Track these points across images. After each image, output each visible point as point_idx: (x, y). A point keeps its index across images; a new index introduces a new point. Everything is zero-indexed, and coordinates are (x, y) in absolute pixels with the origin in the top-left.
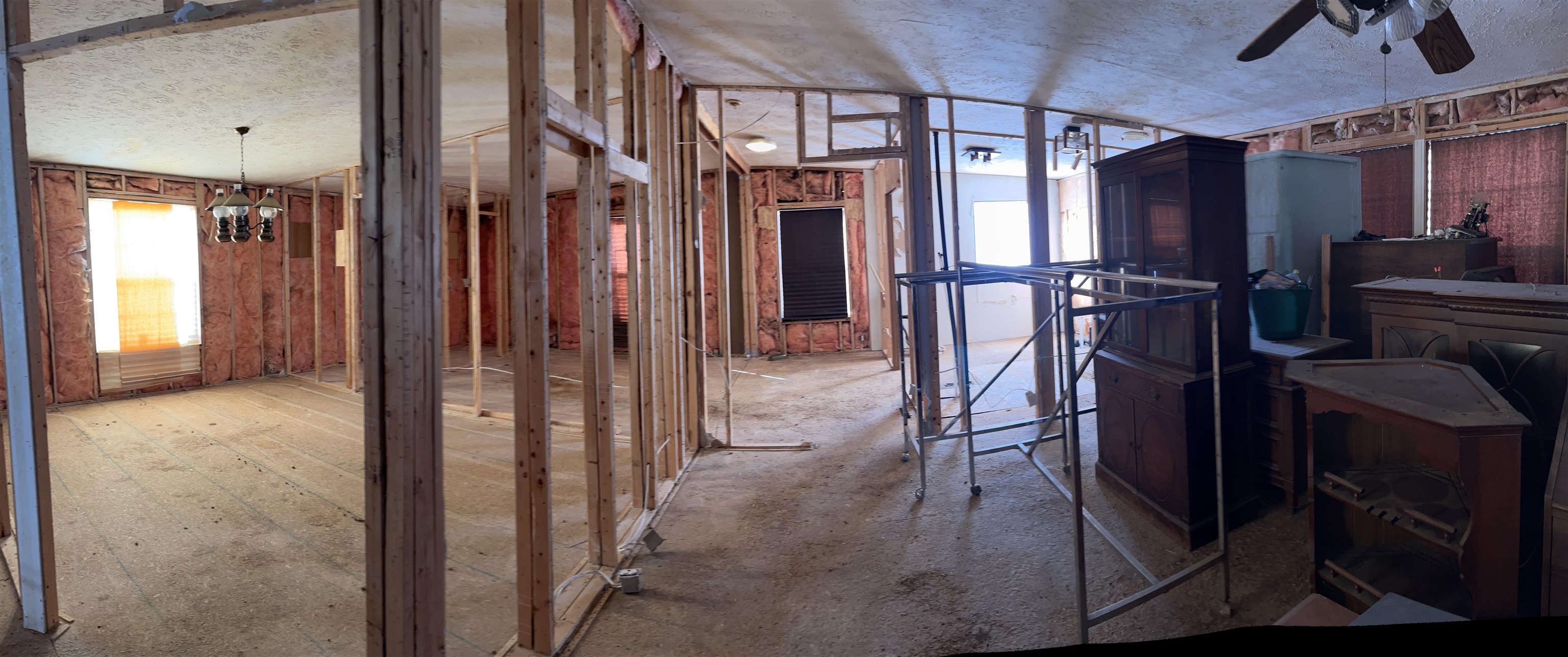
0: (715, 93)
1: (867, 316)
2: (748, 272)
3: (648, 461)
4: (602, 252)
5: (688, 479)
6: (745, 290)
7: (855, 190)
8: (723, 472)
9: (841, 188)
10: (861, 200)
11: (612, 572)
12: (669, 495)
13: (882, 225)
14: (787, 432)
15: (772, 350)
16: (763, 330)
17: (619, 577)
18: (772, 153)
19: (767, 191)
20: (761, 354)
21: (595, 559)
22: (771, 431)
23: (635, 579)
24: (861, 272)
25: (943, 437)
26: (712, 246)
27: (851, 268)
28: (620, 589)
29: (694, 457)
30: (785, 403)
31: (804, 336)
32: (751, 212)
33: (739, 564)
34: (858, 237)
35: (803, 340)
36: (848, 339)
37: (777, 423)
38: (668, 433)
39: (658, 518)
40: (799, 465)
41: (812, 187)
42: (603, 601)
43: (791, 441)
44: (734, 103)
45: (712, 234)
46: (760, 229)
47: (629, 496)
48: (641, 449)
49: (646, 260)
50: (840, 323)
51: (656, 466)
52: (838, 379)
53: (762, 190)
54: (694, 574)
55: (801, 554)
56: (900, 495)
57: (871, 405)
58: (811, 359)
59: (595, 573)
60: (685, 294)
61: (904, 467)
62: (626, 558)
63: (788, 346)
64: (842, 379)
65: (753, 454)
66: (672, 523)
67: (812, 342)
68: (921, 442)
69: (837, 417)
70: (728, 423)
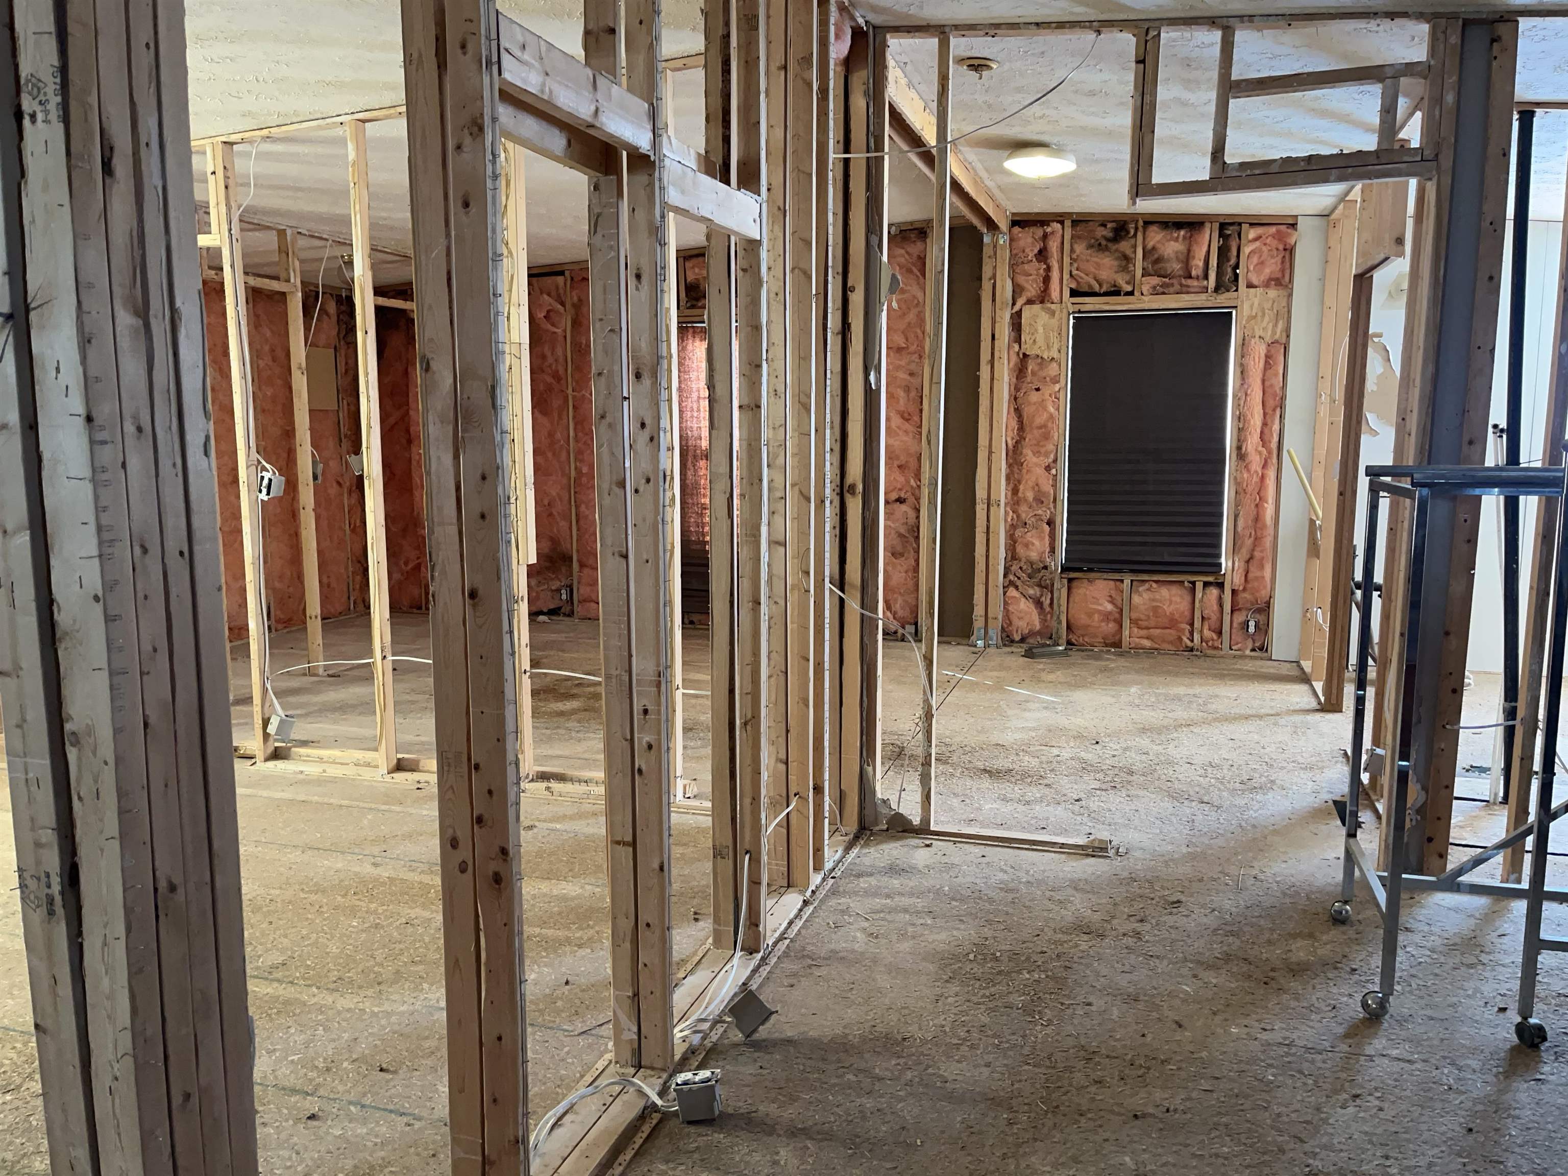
0: (933, 43)
1: (1267, 573)
2: (990, 452)
3: (747, 847)
4: (647, 382)
5: (834, 892)
6: (981, 493)
7: (1272, 267)
8: (912, 883)
9: (1233, 261)
10: (1283, 293)
11: (661, 1081)
12: (791, 923)
13: (1335, 354)
14: (1059, 813)
15: (1032, 634)
16: (1017, 588)
17: (673, 1086)
18: (1064, 181)
19: (1049, 269)
20: (1008, 640)
21: (627, 1055)
22: (1021, 808)
23: (707, 1090)
24: (1264, 467)
25: (1451, 884)
26: (913, 394)
27: (1241, 455)
28: (675, 1114)
29: (848, 848)
30: (1055, 751)
31: (1109, 607)
32: (1005, 317)
33: (930, 1071)
34: (1263, 381)
35: (1107, 617)
36: (1215, 625)
37: (1034, 792)
38: (793, 789)
39: (765, 971)
40: (1075, 885)
41: (1158, 260)
42: (639, 1141)
43: (1065, 832)
44: (978, 65)
45: (913, 367)
46: (1025, 355)
47: (706, 925)
48: (734, 819)
49: (752, 407)
50: (1199, 586)
51: (765, 858)
52: (1181, 714)
53: (1035, 268)
54: (835, 1085)
55: (1069, 1069)
56: (1319, 994)
57: (1258, 781)
58: (1122, 662)
59: (625, 1082)
60: (843, 490)
61: (1335, 933)
62: (692, 1051)
63: (1069, 627)
64: (1193, 714)
65: (977, 850)
66: (793, 981)
67: (1126, 623)
68: (1393, 886)
69: (1176, 796)
70: (925, 779)
